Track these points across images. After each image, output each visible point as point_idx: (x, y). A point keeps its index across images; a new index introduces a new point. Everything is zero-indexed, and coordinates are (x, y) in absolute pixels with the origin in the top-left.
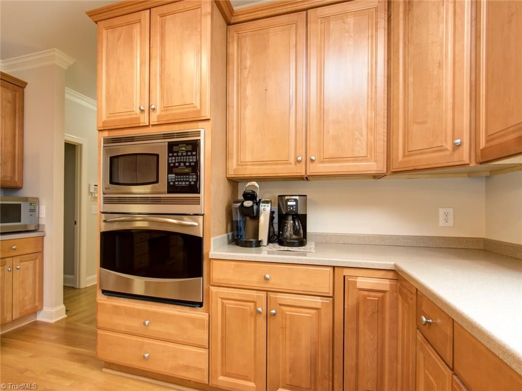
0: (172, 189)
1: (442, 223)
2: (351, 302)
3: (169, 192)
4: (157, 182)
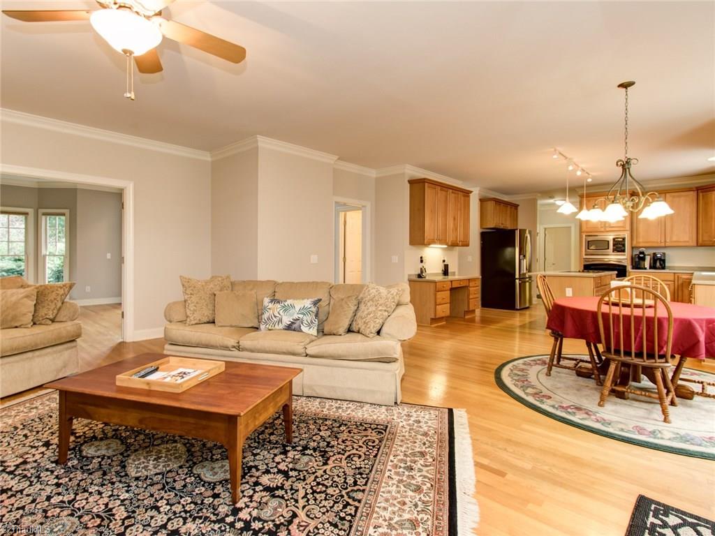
3: (613, 252)
4: (609, 249)
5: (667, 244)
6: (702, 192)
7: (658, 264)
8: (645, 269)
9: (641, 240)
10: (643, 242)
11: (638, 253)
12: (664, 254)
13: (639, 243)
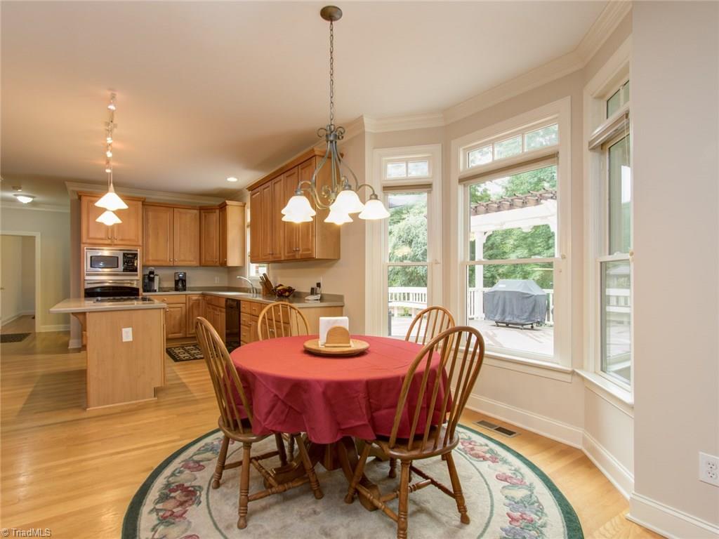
0: (125, 270)
1: (216, 282)
2: (191, 304)
3: (124, 271)
4: (118, 267)
5: (176, 264)
6: (205, 213)
7: (180, 285)
8: (155, 291)
9: (150, 258)
10: (153, 260)
11: (148, 273)
12: (185, 273)
13: (149, 261)
